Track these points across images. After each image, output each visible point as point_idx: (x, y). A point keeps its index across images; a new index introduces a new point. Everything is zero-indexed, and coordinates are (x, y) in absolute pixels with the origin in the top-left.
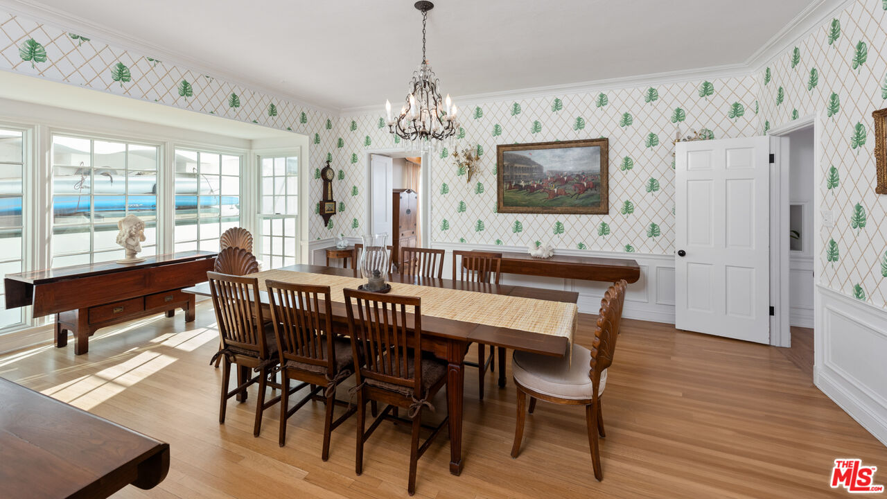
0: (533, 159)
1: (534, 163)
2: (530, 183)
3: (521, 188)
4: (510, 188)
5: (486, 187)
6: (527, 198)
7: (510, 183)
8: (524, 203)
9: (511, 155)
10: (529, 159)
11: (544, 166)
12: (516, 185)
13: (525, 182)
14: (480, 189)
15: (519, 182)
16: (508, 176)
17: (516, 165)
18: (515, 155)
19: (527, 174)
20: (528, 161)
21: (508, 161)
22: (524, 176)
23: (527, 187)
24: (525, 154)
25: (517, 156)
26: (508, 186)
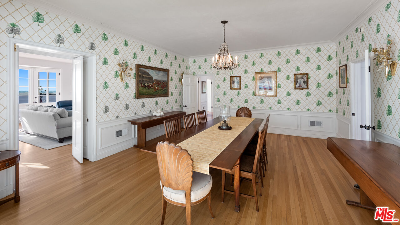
0: (150, 73)
1: (150, 75)
2: (149, 84)
3: (145, 86)
4: (142, 86)
5: (130, 85)
6: (148, 91)
7: (142, 84)
8: (146, 93)
9: (142, 70)
10: (149, 73)
11: (153, 77)
12: (144, 85)
13: (147, 83)
14: (127, 86)
15: (145, 83)
16: (141, 80)
17: (144, 75)
18: (144, 70)
19: (147, 80)
20: (148, 74)
21: (141, 73)
22: (147, 81)
23: (148, 86)
24: (147, 70)
25: (144, 71)
26: (141, 85)
